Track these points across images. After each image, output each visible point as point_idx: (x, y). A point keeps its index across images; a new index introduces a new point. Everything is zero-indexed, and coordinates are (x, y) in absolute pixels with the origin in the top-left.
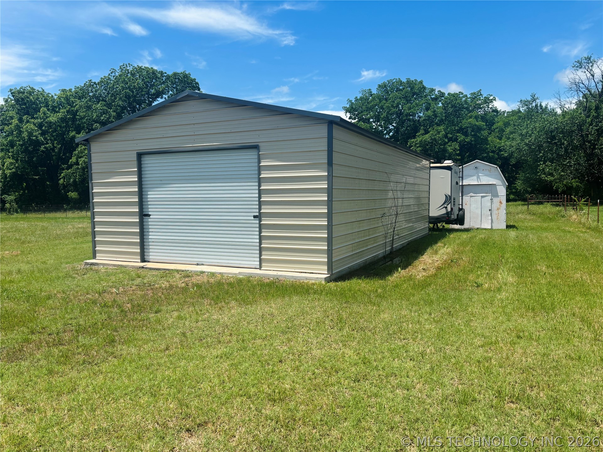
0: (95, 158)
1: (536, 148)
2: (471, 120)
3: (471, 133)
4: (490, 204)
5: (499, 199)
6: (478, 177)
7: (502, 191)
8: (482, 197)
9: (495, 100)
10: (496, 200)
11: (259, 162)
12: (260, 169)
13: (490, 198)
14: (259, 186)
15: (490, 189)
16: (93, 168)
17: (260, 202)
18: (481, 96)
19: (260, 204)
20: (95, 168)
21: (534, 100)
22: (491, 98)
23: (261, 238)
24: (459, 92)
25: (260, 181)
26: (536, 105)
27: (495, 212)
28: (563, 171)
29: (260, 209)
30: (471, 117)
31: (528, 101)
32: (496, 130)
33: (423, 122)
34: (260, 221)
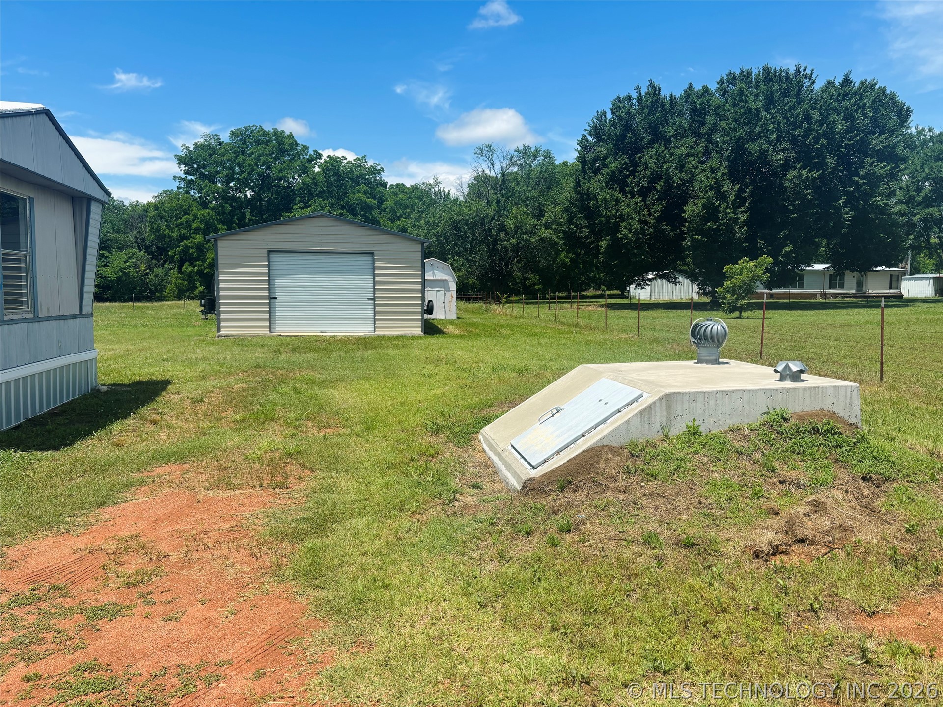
0: (220, 252)
1: (443, 240)
2: (360, 195)
3: (360, 212)
4: (443, 298)
5: (450, 293)
6: (434, 273)
7: (453, 286)
8: (437, 291)
9: (383, 171)
10: (448, 294)
11: (374, 263)
12: (374, 268)
13: (443, 292)
14: (374, 279)
15: (443, 283)
16: (219, 260)
17: (374, 289)
18: (365, 164)
19: (375, 290)
20: (220, 261)
21: (437, 184)
22: (379, 168)
23: (375, 313)
24: (342, 157)
25: (374, 276)
26: (439, 190)
27: (448, 304)
28: (469, 267)
29: (374, 294)
30: (359, 192)
31: (430, 184)
32: (387, 210)
33: (299, 192)
34: (375, 302)
